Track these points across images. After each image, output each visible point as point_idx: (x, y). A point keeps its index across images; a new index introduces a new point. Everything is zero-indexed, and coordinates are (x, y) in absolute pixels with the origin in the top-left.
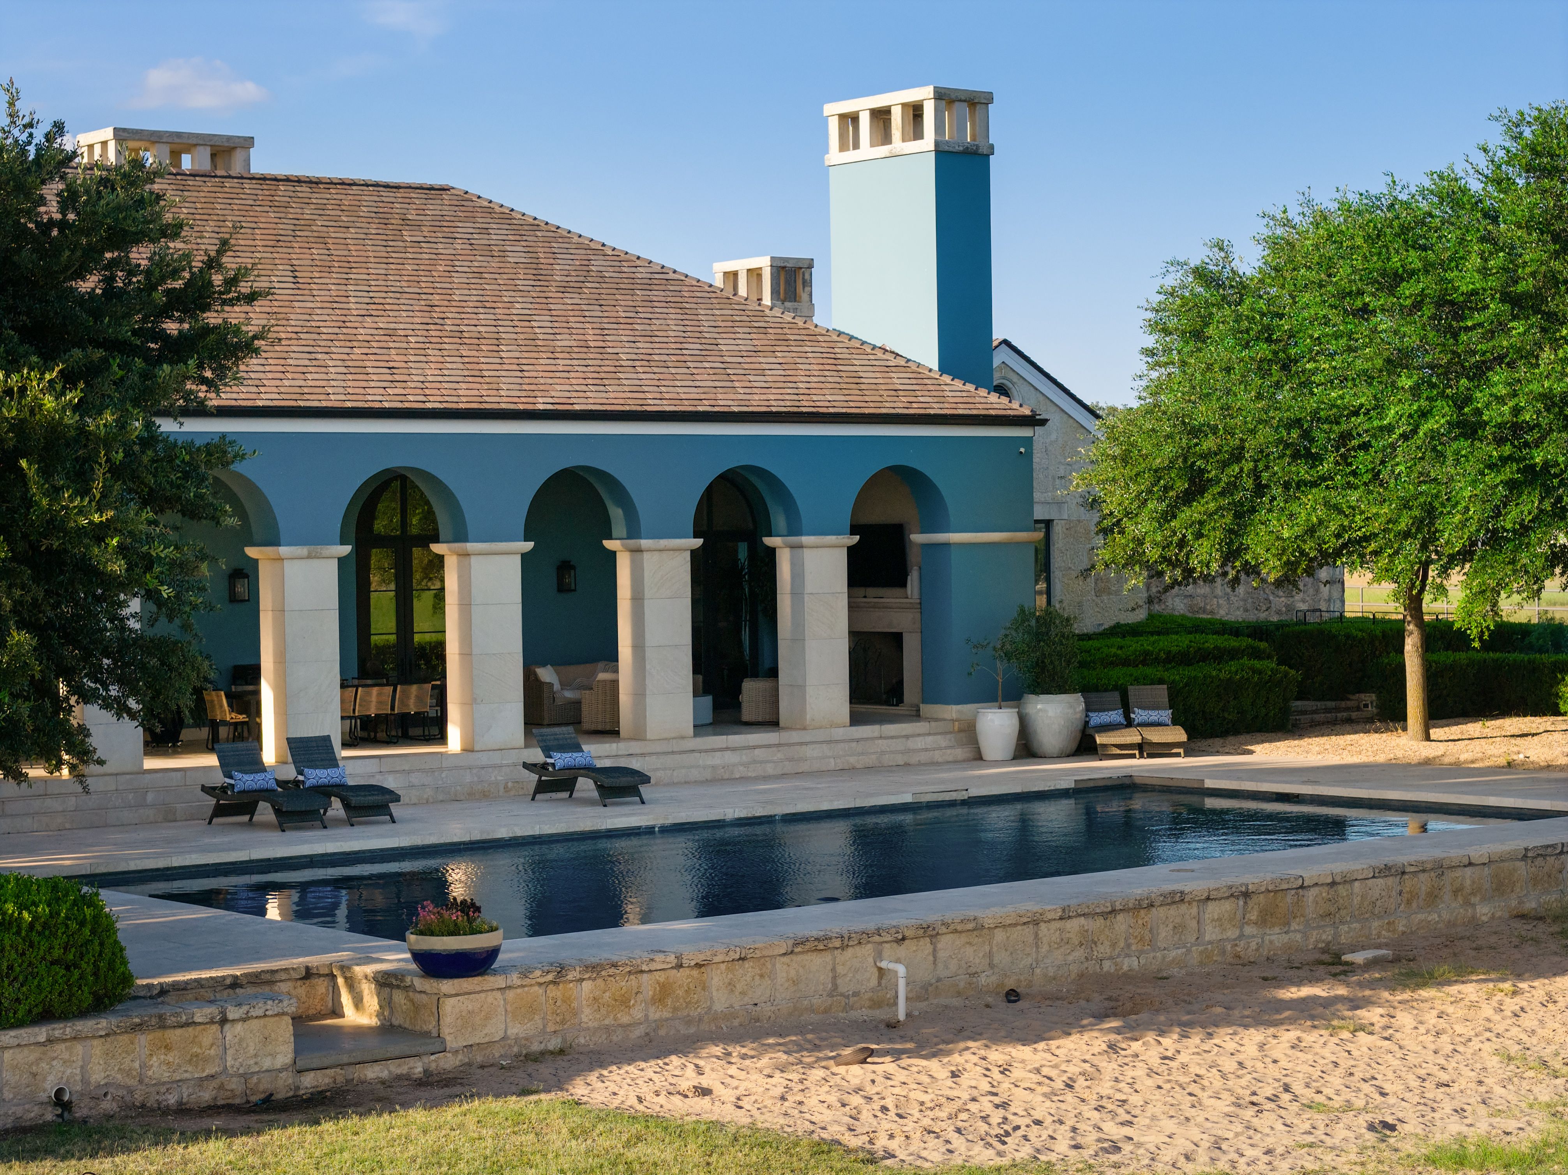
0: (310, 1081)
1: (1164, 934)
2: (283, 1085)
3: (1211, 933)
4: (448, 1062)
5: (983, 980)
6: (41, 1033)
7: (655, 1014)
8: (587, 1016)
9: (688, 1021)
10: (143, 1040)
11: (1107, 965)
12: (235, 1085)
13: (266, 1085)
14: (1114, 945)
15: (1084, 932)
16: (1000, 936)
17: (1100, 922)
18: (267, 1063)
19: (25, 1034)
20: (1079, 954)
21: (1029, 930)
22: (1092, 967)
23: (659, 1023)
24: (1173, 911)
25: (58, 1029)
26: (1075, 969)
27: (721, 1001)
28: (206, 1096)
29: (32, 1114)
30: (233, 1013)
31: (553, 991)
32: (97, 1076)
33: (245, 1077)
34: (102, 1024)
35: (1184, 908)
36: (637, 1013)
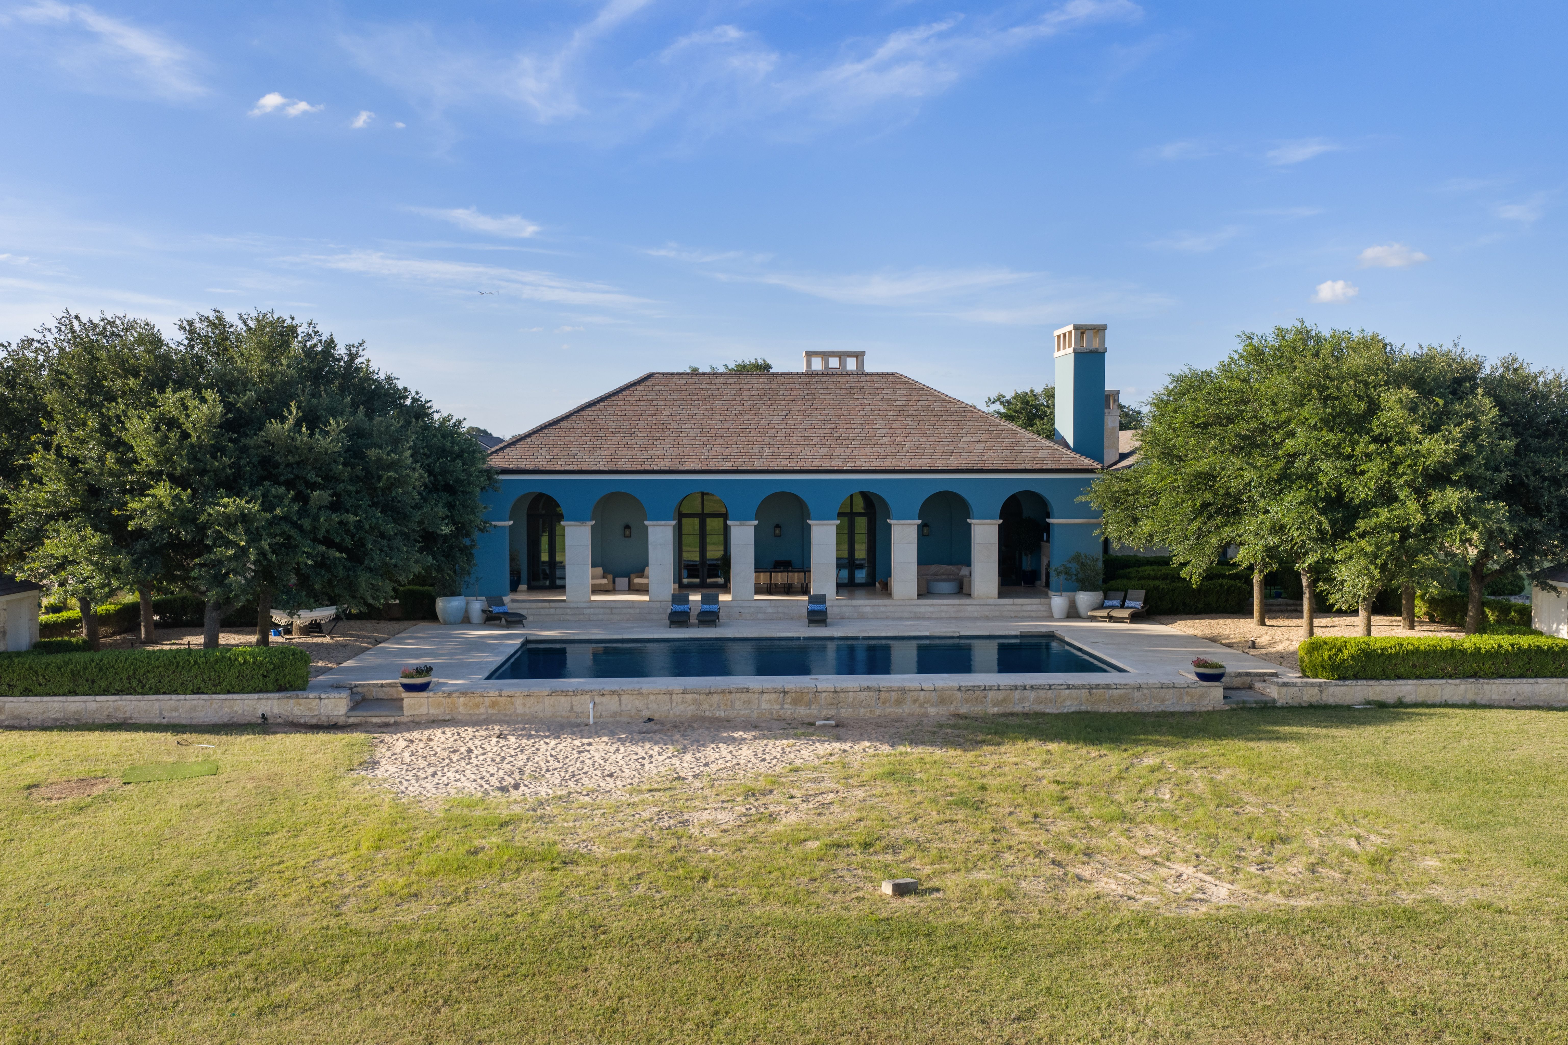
0: (351, 720)
1: (738, 704)
2: (342, 721)
3: (764, 706)
4: (405, 719)
5: (643, 713)
6: (256, 696)
7: (490, 711)
8: (461, 709)
9: (506, 715)
10: (291, 701)
11: (707, 713)
12: (324, 718)
13: (335, 720)
14: (711, 706)
15: (695, 700)
16: (652, 697)
17: (703, 697)
18: (336, 713)
19: (250, 696)
20: (693, 707)
21: (667, 697)
22: (699, 713)
23: (492, 715)
24: (743, 696)
25: (261, 695)
26: (690, 713)
27: (520, 710)
28: (314, 721)
29: (254, 720)
30: (323, 696)
31: (448, 700)
32: (276, 711)
33: (328, 717)
34: (277, 695)
35: (750, 695)
36: (482, 710)
